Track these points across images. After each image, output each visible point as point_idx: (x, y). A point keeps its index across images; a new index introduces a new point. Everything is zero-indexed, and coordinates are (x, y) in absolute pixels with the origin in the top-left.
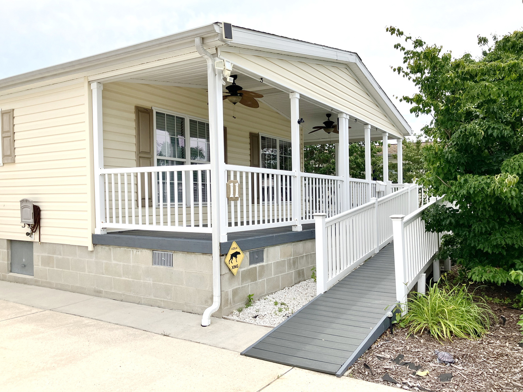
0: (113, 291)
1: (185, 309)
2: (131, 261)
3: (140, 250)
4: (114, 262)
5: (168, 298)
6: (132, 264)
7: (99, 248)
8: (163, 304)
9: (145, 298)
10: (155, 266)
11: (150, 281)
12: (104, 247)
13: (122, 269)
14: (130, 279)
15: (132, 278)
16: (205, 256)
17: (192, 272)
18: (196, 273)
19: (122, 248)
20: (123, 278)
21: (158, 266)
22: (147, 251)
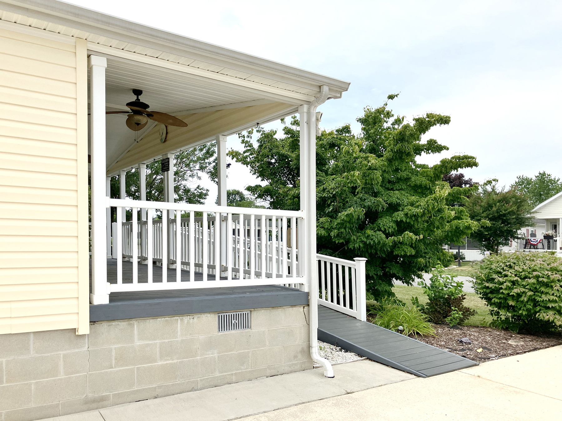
0: (135, 388)
1: (269, 372)
2: (179, 333)
3: (196, 316)
4: (138, 343)
5: (242, 368)
6: (179, 339)
7: (103, 327)
8: (234, 378)
9: (204, 379)
10: (221, 333)
11: (214, 354)
12: (114, 323)
13: (158, 350)
14: (175, 361)
15: (178, 359)
16: (294, 308)
17: (278, 329)
18: (283, 328)
19: (159, 319)
20: (160, 363)
21: (226, 332)
22: (209, 315)
